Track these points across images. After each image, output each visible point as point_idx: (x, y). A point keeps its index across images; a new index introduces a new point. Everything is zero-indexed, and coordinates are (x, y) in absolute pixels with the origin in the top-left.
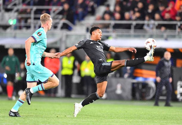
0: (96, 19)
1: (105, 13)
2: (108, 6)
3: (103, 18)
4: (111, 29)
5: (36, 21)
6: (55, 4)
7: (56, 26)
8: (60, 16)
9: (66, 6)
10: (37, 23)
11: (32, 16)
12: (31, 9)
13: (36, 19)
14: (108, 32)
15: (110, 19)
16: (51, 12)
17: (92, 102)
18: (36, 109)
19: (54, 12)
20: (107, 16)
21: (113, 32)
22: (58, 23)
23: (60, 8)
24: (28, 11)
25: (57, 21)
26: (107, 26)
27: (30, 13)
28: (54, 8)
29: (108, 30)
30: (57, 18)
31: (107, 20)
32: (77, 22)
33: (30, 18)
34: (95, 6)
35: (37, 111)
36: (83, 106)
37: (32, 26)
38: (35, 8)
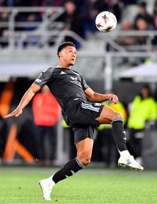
0: (123, 29)
1: (139, 17)
2: (144, 5)
3: (135, 27)
4: (148, 46)
5: (18, 34)
6: (50, 4)
7: (53, 41)
8: (60, 25)
9: (70, 7)
10: (20, 37)
11: (11, 24)
12: (10, 13)
13: (17, 29)
14: (144, 51)
15: (147, 29)
16: (44, 17)
17: (70, 174)
18: (20, 188)
19: (49, 17)
20: (142, 24)
21: (152, 51)
22: (55, 37)
23: (60, 10)
24: (4, 16)
25: (55, 33)
26: (141, 41)
27: (7, 20)
28: (49, 10)
29: (143, 47)
30: (54, 28)
31: (141, 30)
32: (89, 34)
33: (7, 28)
34: (121, 5)
35: (20, 190)
36: (56, 182)
37: (12, 42)
38: (16, 11)
